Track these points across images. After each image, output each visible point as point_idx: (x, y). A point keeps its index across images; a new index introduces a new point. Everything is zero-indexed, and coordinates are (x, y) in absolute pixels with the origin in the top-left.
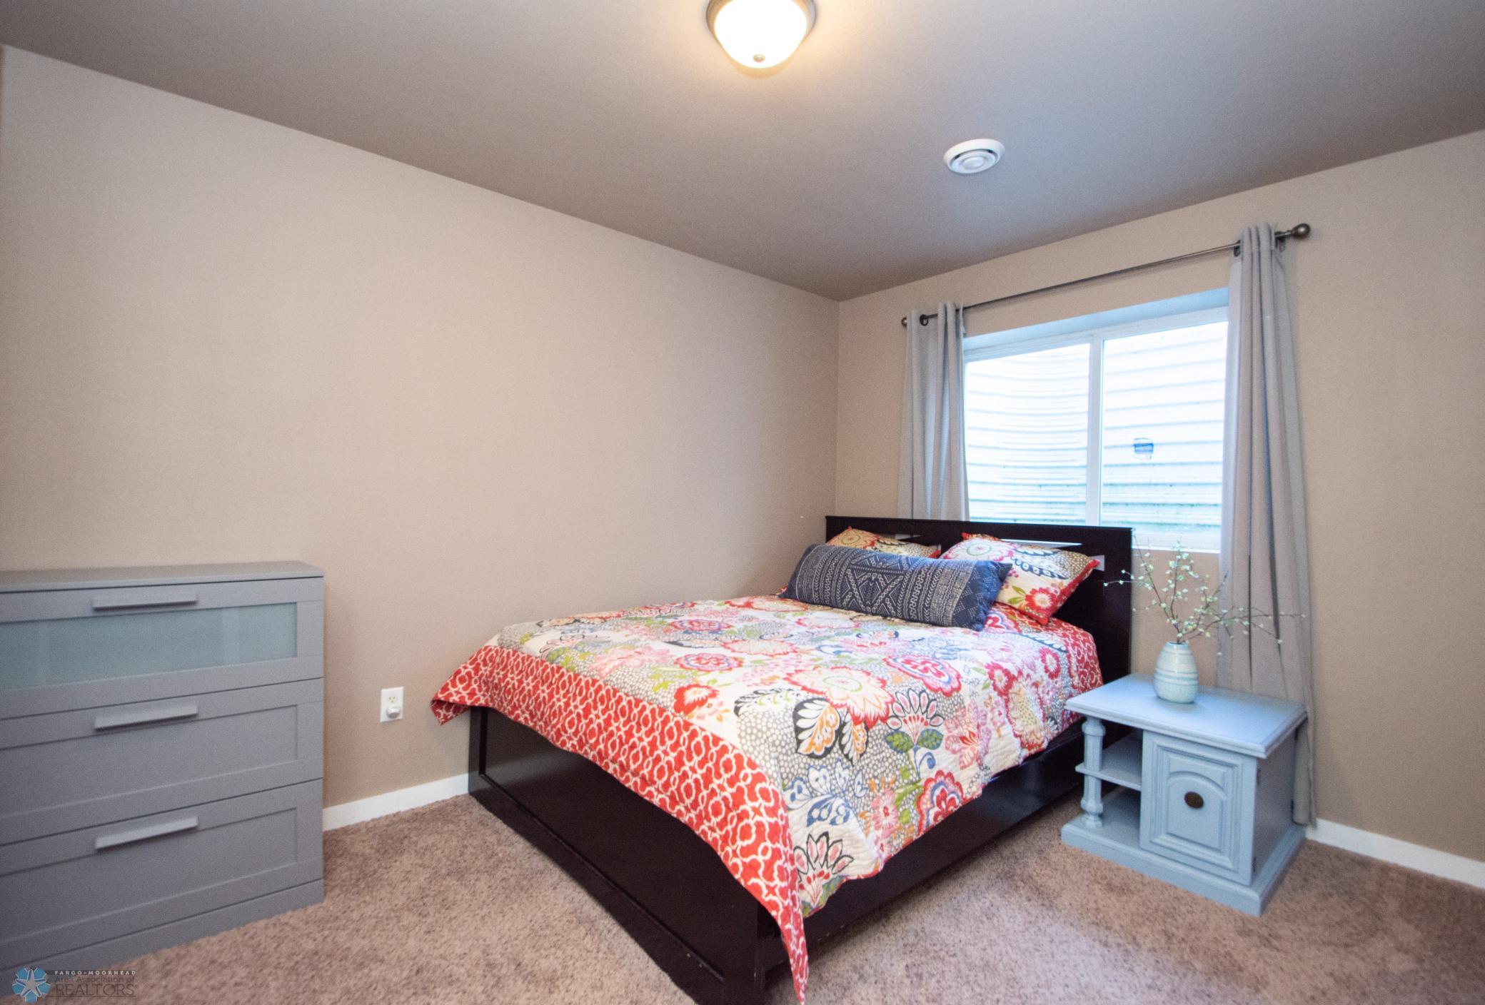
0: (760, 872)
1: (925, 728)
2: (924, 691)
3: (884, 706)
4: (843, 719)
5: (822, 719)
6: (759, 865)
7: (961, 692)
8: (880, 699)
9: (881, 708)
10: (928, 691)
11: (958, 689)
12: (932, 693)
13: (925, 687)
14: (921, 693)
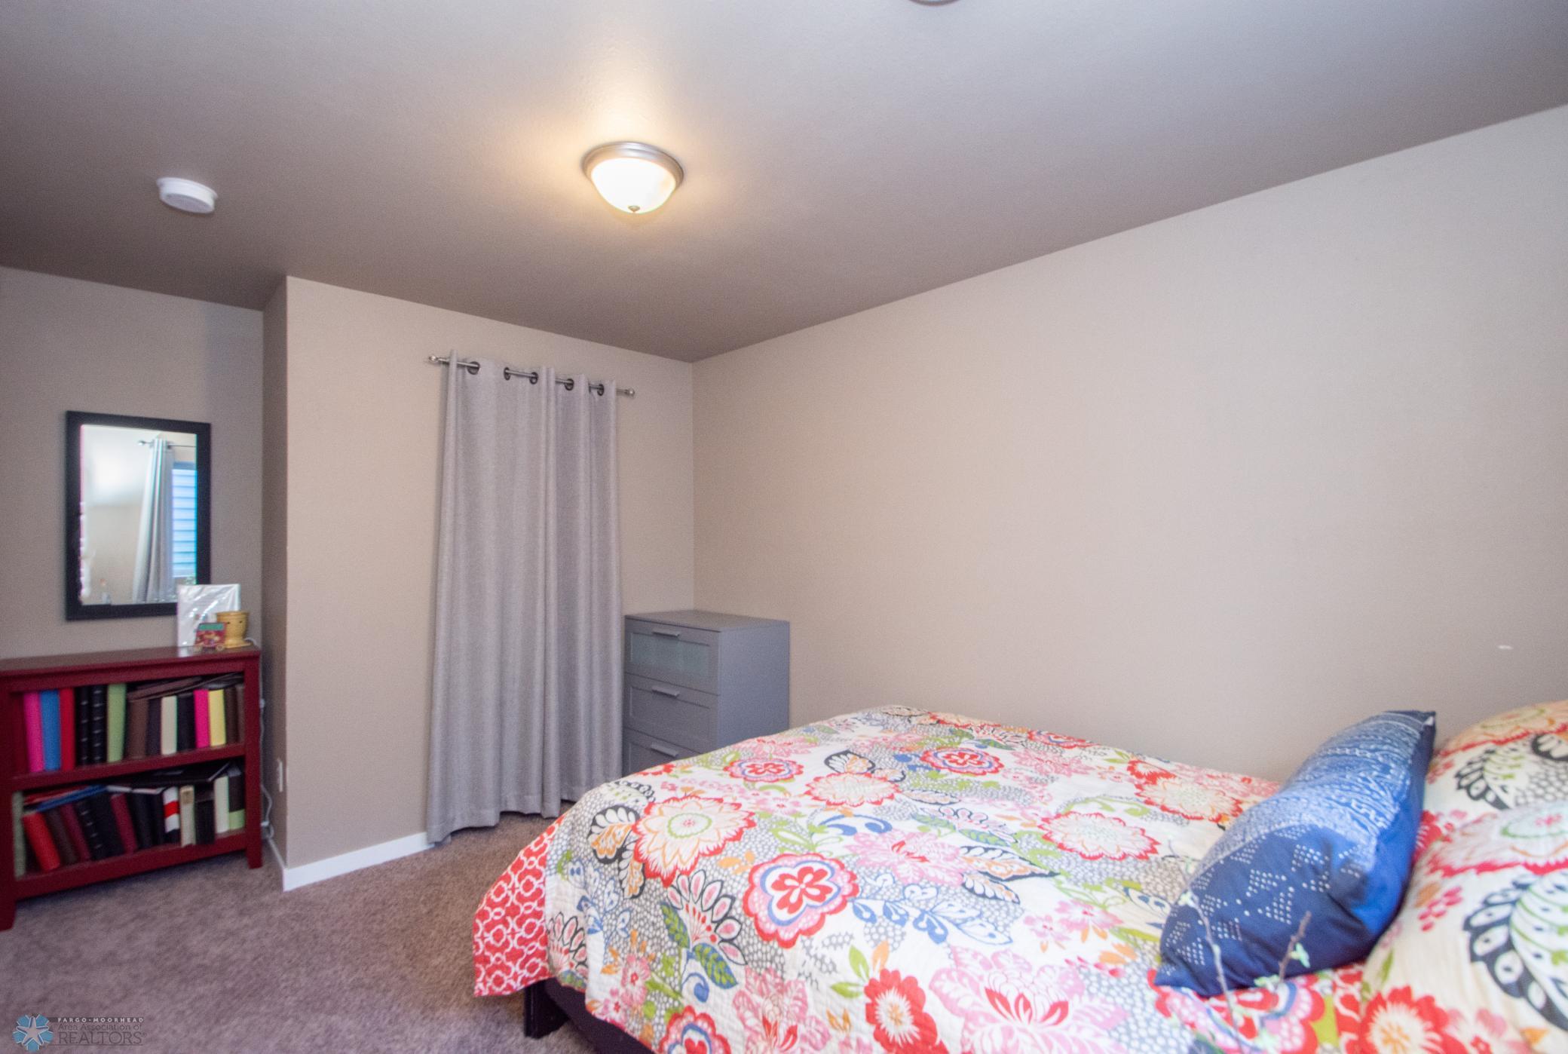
0: (485, 922)
1: (708, 941)
2: (733, 899)
3: (671, 868)
4: (627, 843)
5: (612, 828)
6: (487, 918)
7: (788, 953)
8: (677, 857)
9: (665, 866)
10: (738, 903)
11: (788, 944)
12: (740, 910)
13: (741, 896)
14: (726, 896)
